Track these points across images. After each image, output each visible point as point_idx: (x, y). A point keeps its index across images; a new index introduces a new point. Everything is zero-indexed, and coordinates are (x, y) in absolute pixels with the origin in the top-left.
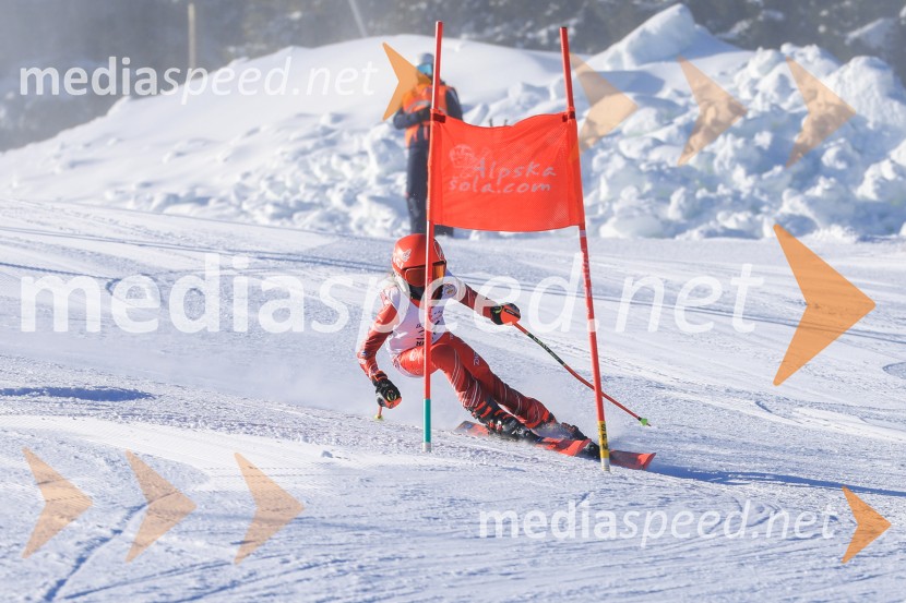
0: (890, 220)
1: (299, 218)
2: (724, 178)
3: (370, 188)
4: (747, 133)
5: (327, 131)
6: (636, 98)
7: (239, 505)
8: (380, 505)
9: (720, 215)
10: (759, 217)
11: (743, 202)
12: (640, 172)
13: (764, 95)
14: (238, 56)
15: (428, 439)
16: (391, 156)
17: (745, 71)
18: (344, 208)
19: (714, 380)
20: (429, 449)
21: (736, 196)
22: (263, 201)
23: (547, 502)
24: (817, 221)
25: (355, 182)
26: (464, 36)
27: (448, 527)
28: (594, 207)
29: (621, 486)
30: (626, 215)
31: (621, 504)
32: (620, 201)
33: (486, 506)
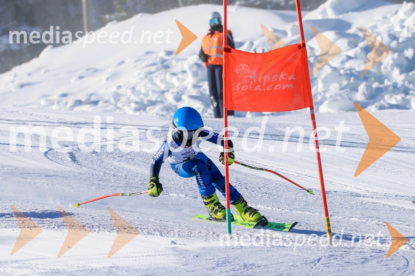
1: (150, 110)
2: (388, 77)
3: (189, 91)
4: (400, 50)
5: (163, 61)
6: (336, 34)
8: (205, 270)
9: (387, 97)
10: (408, 97)
11: (399, 89)
12: (340, 75)
13: (408, 28)
14: (111, 20)
16: (199, 73)
17: (397, 16)
18: (174, 103)
19: (389, 190)
21: (395, 86)
22: (129, 102)
23: (298, 264)
25: (180, 88)
26: (237, 3)
28: (316, 95)
29: (339, 253)
30: (334, 99)
31: (340, 263)
32: (330, 92)
33: (264, 268)
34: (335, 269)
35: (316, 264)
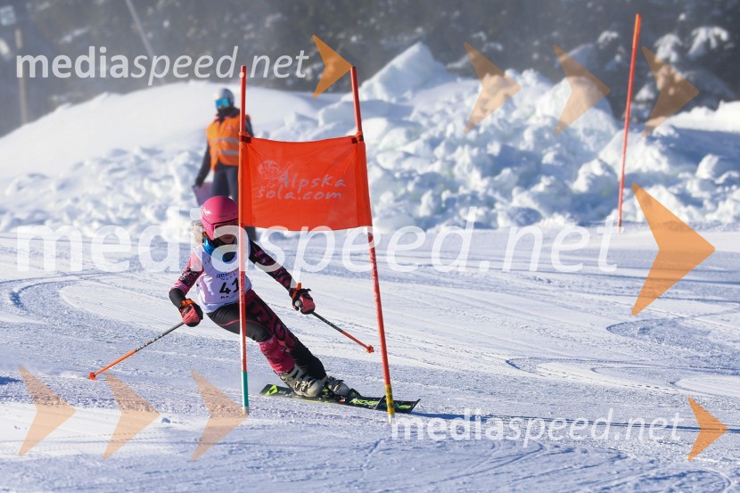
0: (602, 208)
2: (464, 183)
3: (176, 204)
4: (480, 144)
5: (138, 161)
6: (388, 122)
7: (99, 464)
8: (213, 459)
9: (462, 211)
10: (494, 211)
11: (481, 202)
12: (395, 179)
13: (492, 112)
14: (60, 103)
15: (247, 404)
17: (476, 94)
18: (154, 220)
20: (248, 412)
21: (474, 195)
22: (90, 220)
23: (346, 450)
24: (542, 212)
25: (163, 199)
27: (269, 474)
30: (386, 215)
31: (407, 448)
32: (380, 204)
33: (298, 456)
34: (399, 457)
35: (372, 450)
